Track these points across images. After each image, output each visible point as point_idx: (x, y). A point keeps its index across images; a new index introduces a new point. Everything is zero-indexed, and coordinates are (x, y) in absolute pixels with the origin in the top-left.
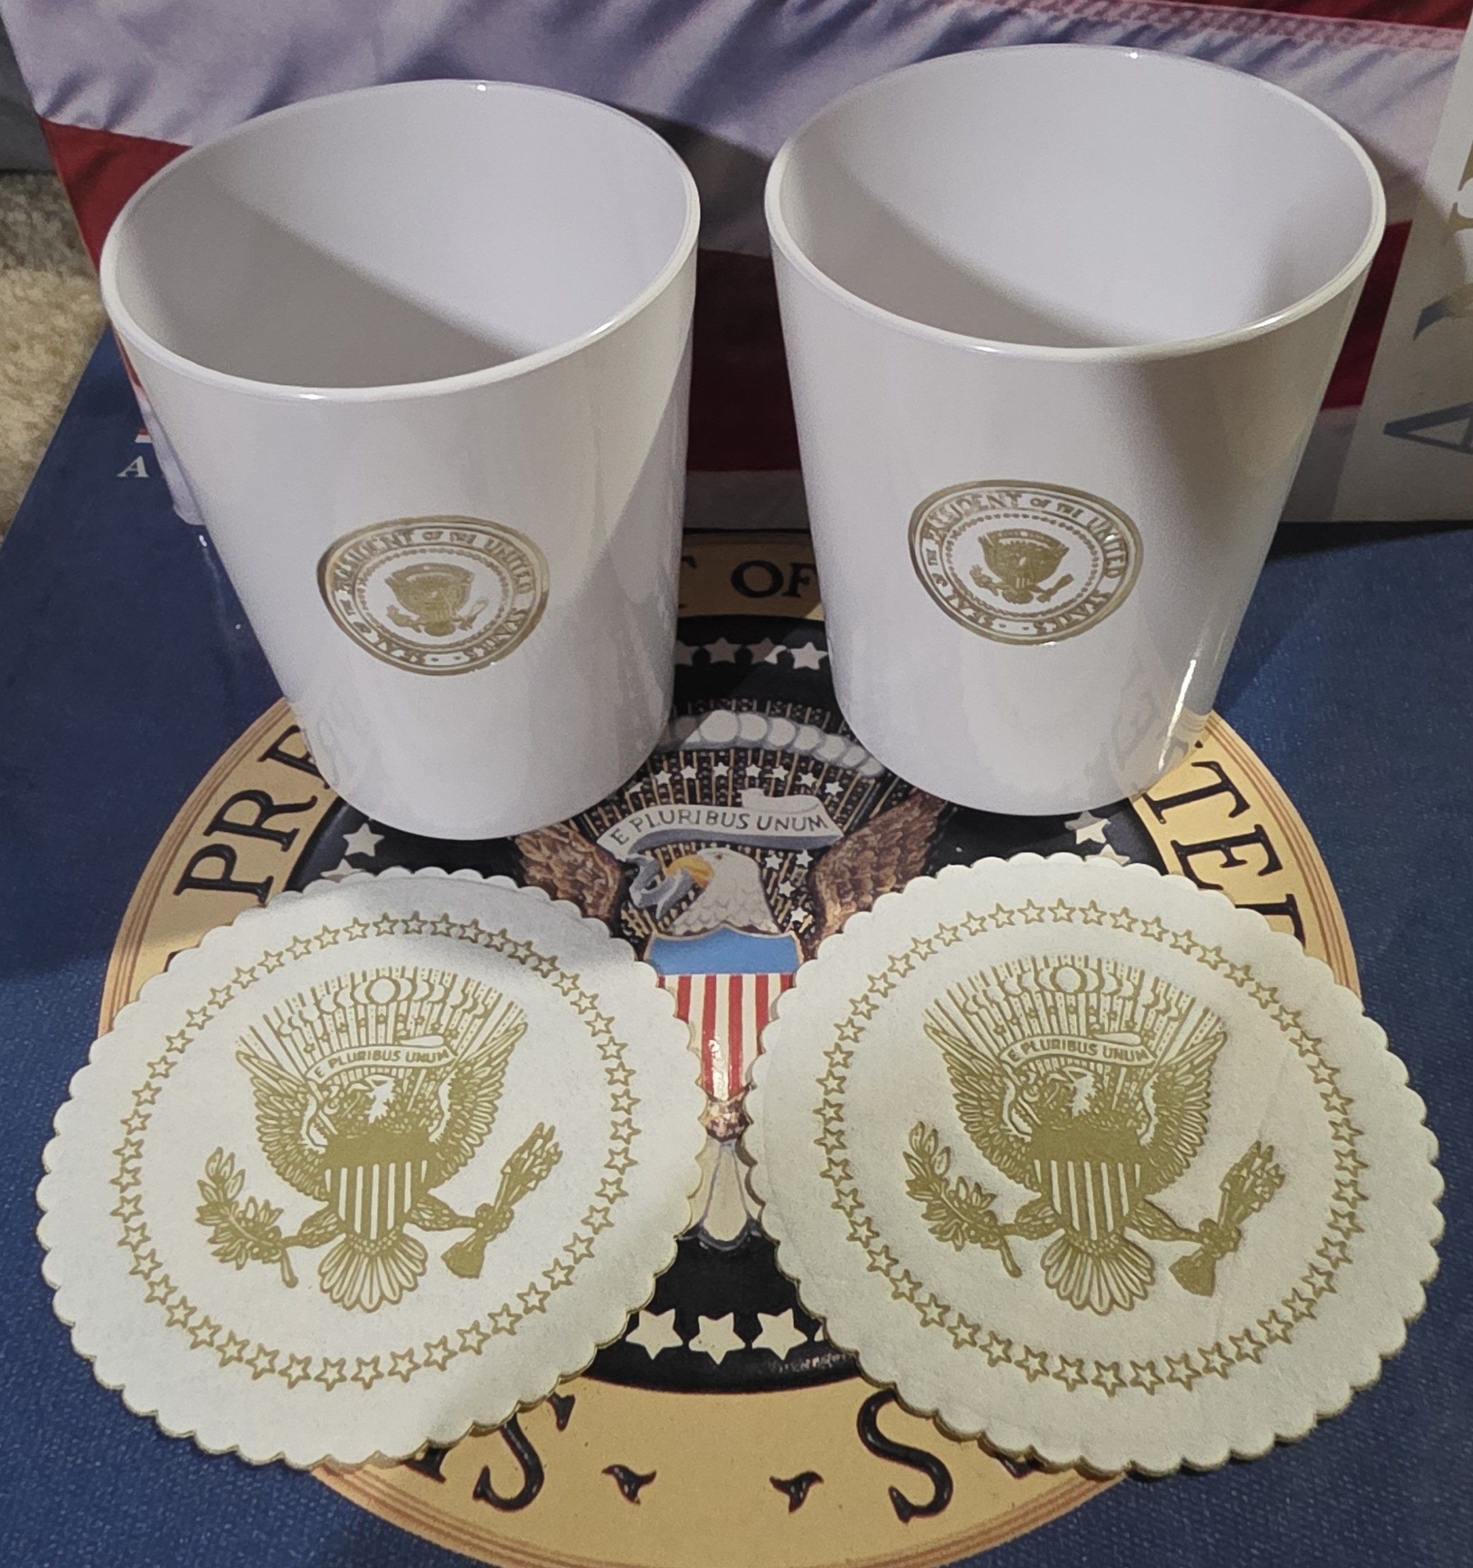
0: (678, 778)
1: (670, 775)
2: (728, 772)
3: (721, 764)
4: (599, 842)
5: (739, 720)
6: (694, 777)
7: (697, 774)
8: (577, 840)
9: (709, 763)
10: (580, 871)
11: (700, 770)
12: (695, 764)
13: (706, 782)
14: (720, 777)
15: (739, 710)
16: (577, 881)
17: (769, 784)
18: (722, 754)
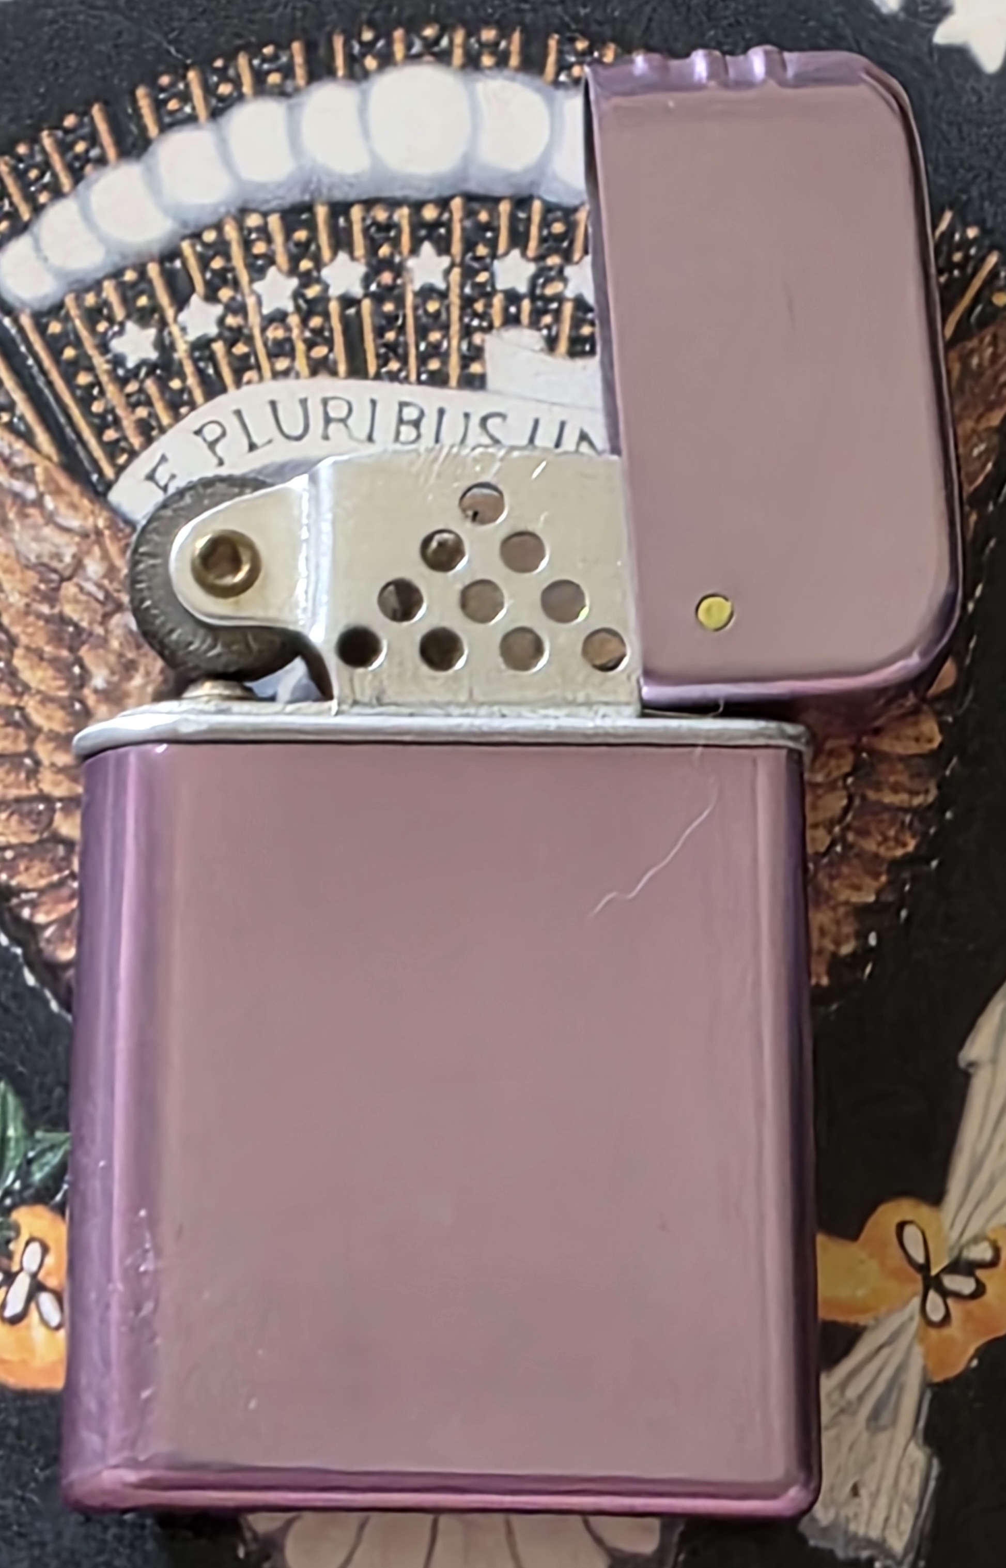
0: (312, 292)
1: (294, 282)
2: (447, 272)
3: (427, 248)
4: (114, 496)
5: (472, 97)
6: (357, 291)
7: (367, 281)
8: (58, 492)
9: (396, 243)
10: (69, 589)
11: (376, 267)
12: (360, 250)
13: (389, 307)
14: (427, 292)
15: (472, 62)
16: (63, 620)
17: (557, 314)
18: (430, 213)
